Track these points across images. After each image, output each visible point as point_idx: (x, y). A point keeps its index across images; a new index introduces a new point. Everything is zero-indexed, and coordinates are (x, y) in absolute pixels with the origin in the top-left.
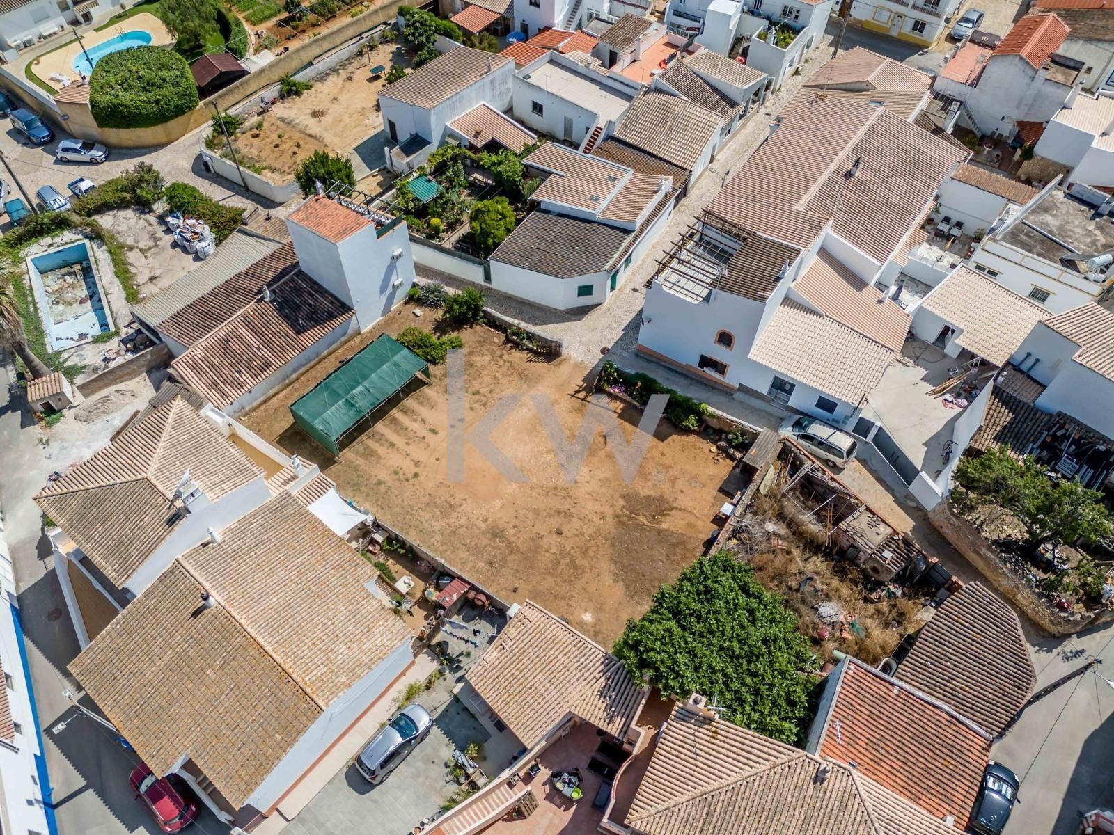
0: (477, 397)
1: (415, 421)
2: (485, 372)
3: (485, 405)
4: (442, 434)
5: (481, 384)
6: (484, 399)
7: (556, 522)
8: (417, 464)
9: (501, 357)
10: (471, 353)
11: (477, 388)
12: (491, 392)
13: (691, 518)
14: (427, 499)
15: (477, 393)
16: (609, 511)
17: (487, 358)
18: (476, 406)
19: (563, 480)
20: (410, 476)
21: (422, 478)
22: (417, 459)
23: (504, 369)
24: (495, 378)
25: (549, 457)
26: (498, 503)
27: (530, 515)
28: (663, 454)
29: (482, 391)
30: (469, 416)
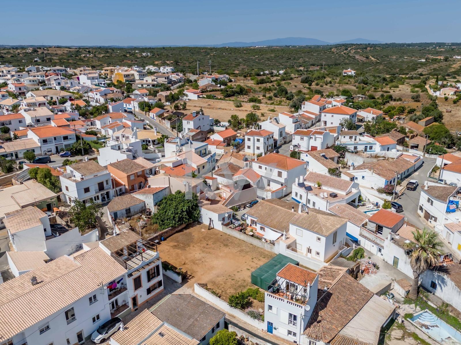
0: (232, 278)
2: (229, 286)
4: (245, 268)
5: (231, 282)
6: (229, 277)
7: (208, 246)
8: (253, 261)
9: (222, 291)
12: (227, 279)
13: (167, 244)
14: (248, 253)
15: (232, 280)
16: (191, 247)
17: (228, 291)
18: (233, 276)
19: (203, 255)
20: (254, 259)
21: (250, 258)
22: (253, 263)
23: (221, 287)
24: (225, 283)
25: (207, 260)
26: (225, 251)
28: (169, 258)
29: (231, 280)
30: (235, 273)
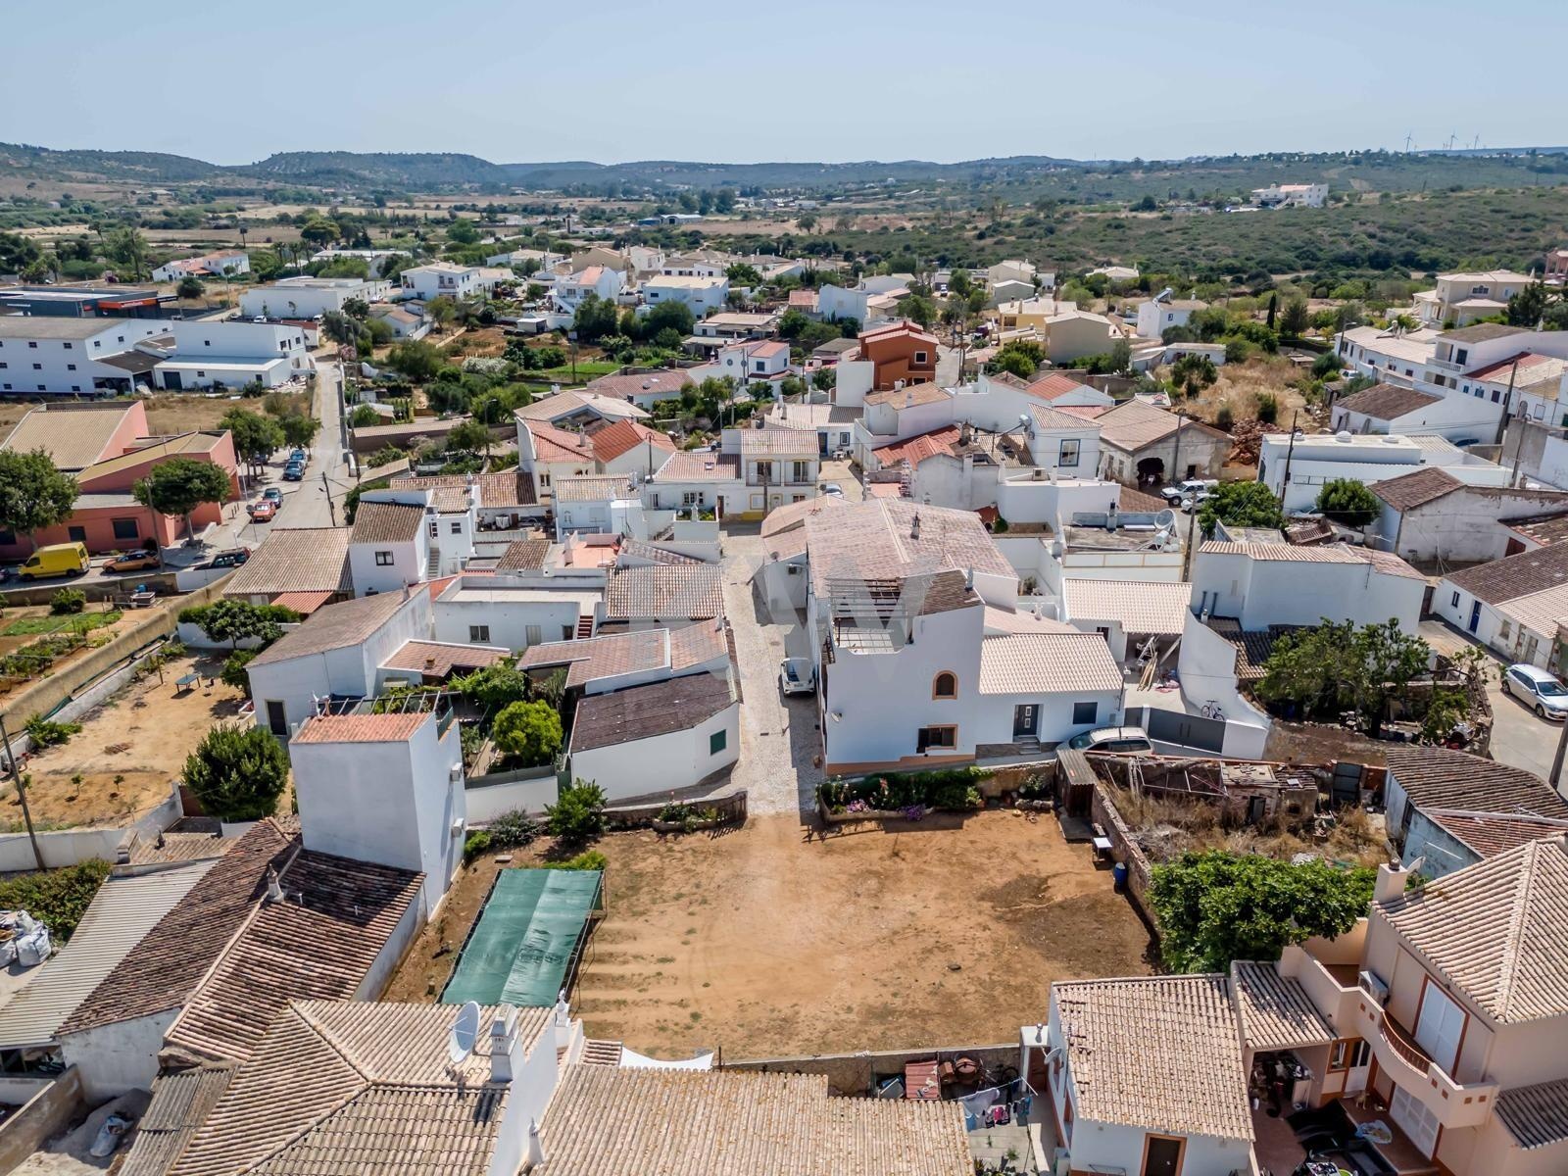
0: (685, 899)
1: (625, 962)
2: (668, 872)
3: (705, 902)
4: (681, 957)
5: (675, 886)
6: (697, 897)
7: (939, 962)
8: (682, 1004)
9: (670, 850)
10: (625, 865)
11: (674, 892)
12: (698, 886)
13: (1075, 878)
14: (742, 1032)
15: (680, 895)
16: (984, 919)
17: (654, 859)
20: (688, 1021)
21: (708, 1015)
23: (689, 858)
24: (688, 871)
25: (850, 909)
26: (843, 985)
27: (897, 972)
28: (972, 842)
29: (684, 891)
30: (696, 922)
